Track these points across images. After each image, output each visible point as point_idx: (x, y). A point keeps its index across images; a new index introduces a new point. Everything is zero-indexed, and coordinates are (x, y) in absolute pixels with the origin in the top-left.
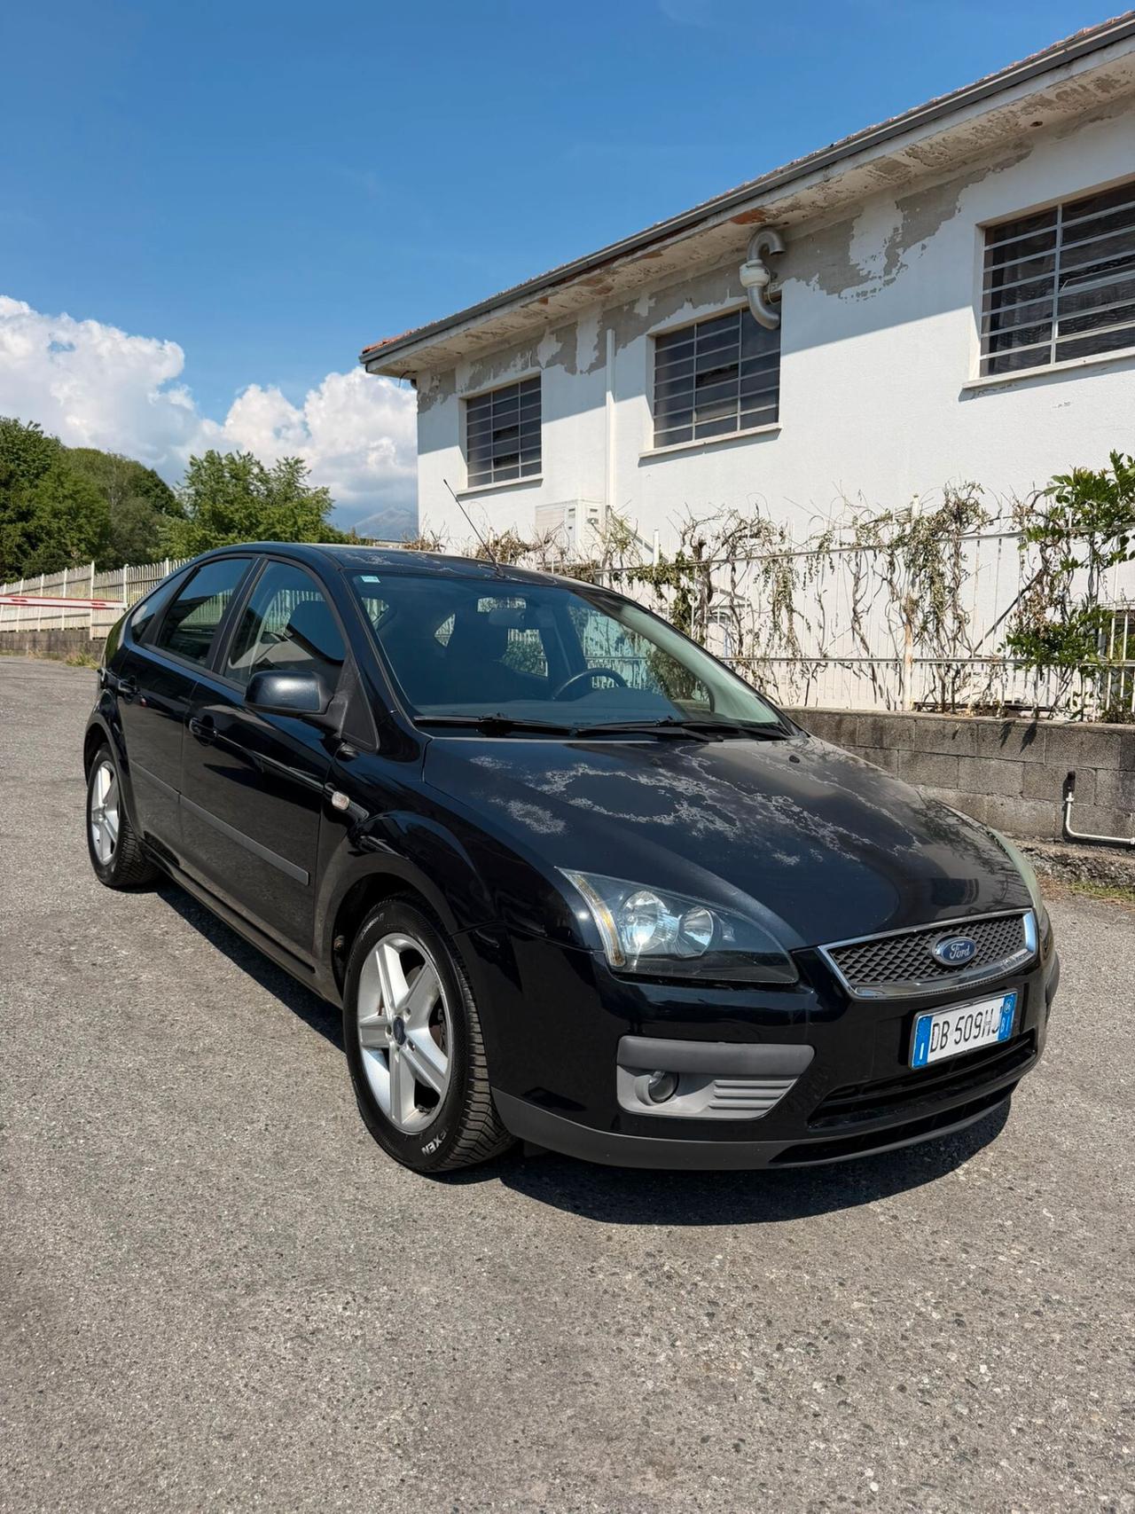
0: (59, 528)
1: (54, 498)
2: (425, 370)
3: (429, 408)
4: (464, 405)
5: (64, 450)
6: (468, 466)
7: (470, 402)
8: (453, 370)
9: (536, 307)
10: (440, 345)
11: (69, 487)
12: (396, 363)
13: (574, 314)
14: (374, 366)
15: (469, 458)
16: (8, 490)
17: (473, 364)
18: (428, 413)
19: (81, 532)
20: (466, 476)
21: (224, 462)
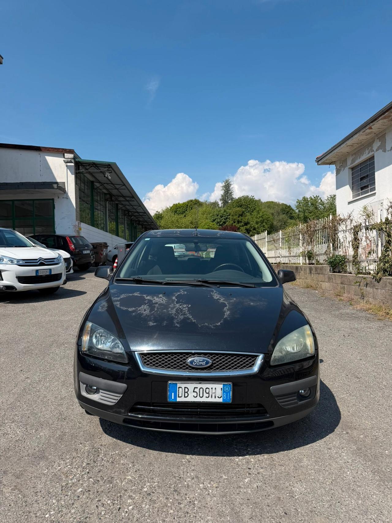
0: (258, 227)
1: (257, 218)
2: (337, 161)
3: (339, 173)
4: (351, 170)
5: (262, 203)
6: (352, 191)
7: (352, 169)
8: (346, 159)
9: (368, 131)
10: (339, 151)
11: (261, 214)
12: (326, 160)
13: (385, 130)
14: (320, 163)
15: (353, 189)
16: (242, 217)
17: (352, 155)
18: (339, 175)
19: (264, 227)
20: (352, 195)
21: (309, 200)
